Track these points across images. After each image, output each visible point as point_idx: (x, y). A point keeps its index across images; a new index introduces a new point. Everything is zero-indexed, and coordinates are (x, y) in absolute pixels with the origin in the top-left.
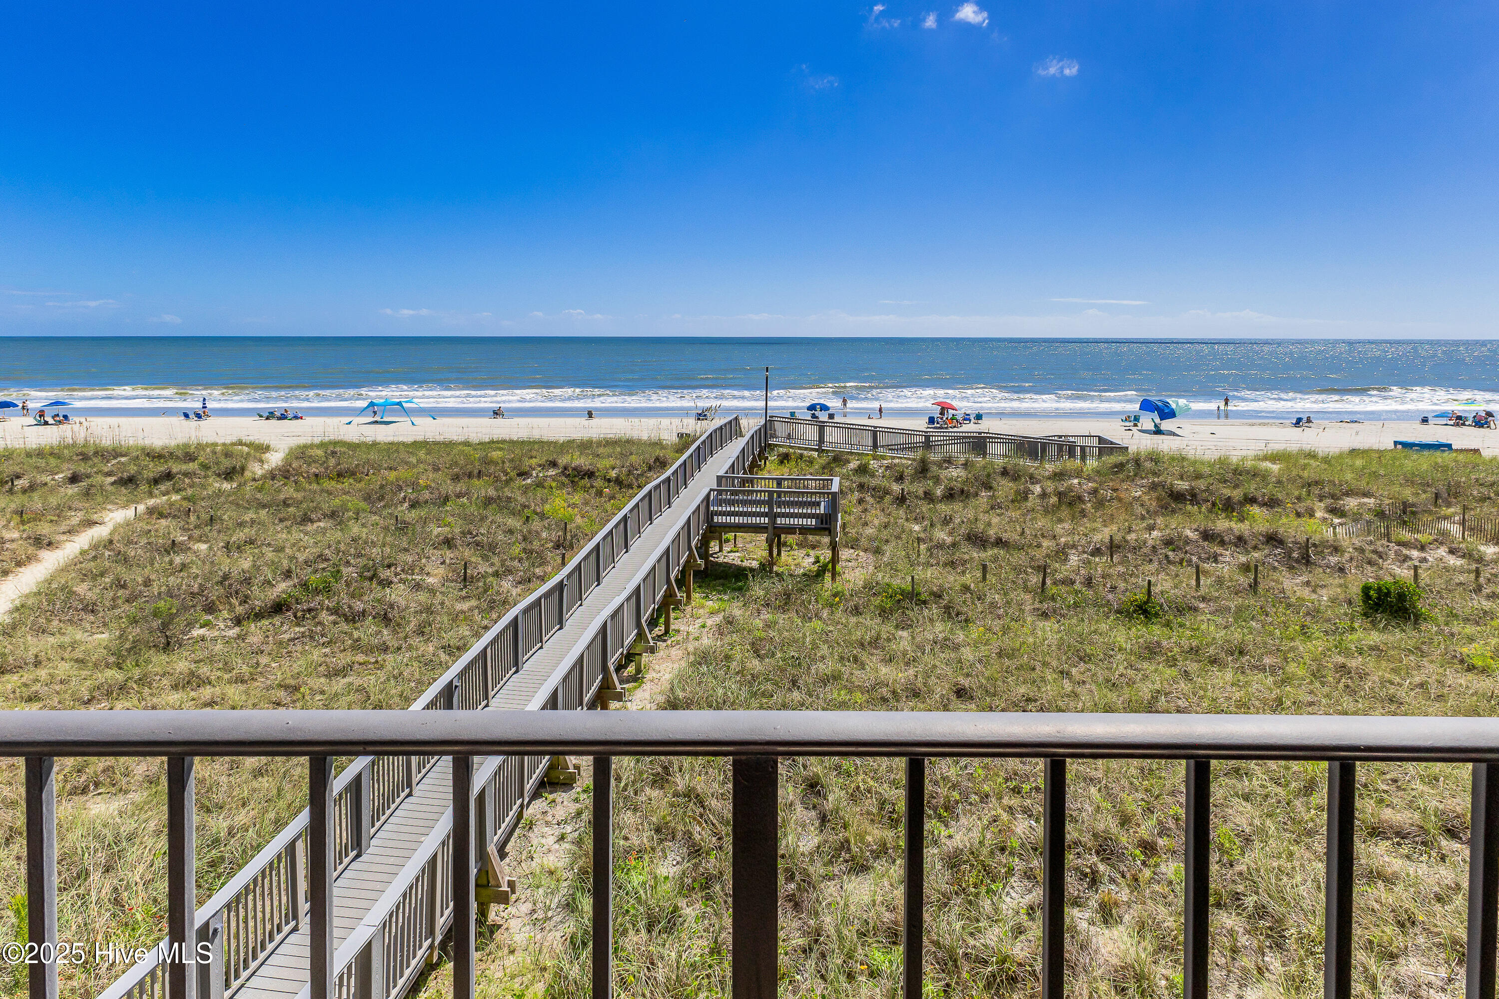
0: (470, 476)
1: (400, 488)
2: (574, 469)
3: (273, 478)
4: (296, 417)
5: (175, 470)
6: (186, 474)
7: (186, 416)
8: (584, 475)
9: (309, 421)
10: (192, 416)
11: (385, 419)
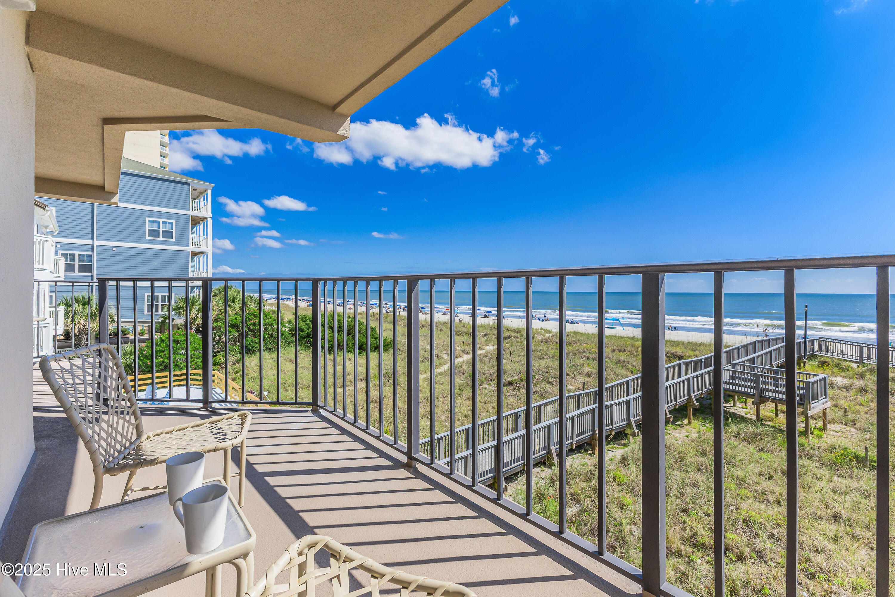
0: (620, 351)
1: (584, 352)
2: (672, 354)
3: (542, 342)
4: (577, 323)
5: (511, 335)
6: (515, 337)
7: (539, 320)
8: (677, 357)
9: (582, 325)
10: (541, 320)
11: (613, 327)
